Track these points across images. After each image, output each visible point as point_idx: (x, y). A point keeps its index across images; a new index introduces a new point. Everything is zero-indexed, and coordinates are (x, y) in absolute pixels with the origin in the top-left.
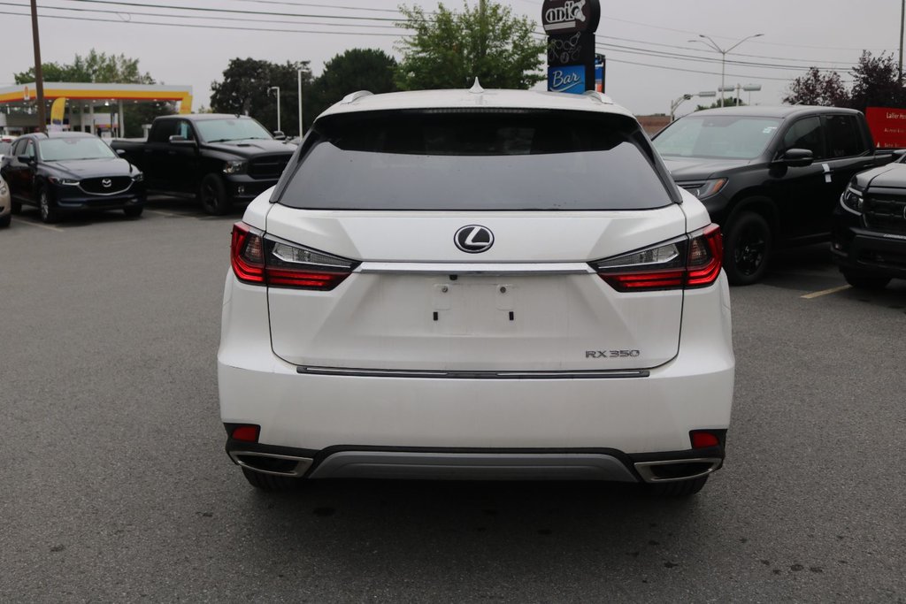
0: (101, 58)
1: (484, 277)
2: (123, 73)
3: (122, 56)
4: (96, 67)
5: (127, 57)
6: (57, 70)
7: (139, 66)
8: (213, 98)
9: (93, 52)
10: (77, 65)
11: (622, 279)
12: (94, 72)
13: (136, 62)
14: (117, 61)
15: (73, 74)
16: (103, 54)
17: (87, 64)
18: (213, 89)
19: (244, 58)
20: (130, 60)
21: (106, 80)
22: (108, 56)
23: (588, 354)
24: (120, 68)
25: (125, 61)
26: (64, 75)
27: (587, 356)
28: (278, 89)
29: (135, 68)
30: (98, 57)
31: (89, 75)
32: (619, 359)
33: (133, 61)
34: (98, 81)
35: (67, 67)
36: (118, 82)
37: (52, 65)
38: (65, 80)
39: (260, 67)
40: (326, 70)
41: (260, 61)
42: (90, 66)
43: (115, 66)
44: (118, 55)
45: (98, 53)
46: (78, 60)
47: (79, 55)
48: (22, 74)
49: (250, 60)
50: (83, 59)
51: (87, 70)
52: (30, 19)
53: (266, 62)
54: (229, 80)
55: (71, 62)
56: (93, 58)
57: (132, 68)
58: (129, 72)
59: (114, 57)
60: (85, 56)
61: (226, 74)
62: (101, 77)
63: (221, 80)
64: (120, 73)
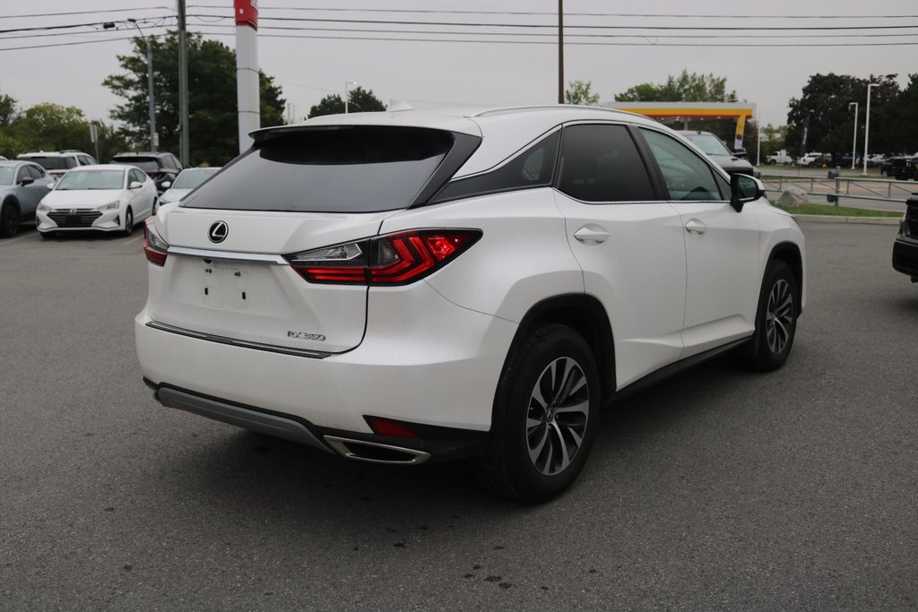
0: (692, 77)
1: (225, 263)
2: (711, 92)
3: (711, 75)
4: (687, 87)
5: (715, 77)
6: (651, 90)
7: (726, 84)
8: (790, 115)
9: (685, 72)
10: (669, 85)
11: (310, 271)
12: (685, 91)
13: (724, 80)
14: (705, 80)
15: (666, 94)
16: (695, 74)
17: (678, 84)
18: (791, 106)
19: (825, 74)
20: (718, 79)
21: (694, 99)
22: (699, 75)
23: (289, 334)
24: (708, 88)
25: (713, 80)
26: (658, 95)
27: (289, 335)
28: (857, 104)
29: (723, 87)
30: (689, 77)
31: (680, 94)
32: (310, 341)
33: (721, 80)
34: (687, 100)
35: (661, 87)
36: (705, 100)
37: (648, 86)
38: (659, 100)
39: (841, 83)
40: (911, 83)
41: (842, 76)
42: (682, 85)
43: (704, 85)
44: (707, 74)
45: (690, 74)
46: (670, 81)
47: (671, 76)
48: (621, 94)
49: (831, 76)
50: (675, 80)
51: (678, 89)
52: (557, 46)
53: (849, 77)
54: (807, 97)
55: (664, 83)
56: (685, 78)
57: (719, 87)
58: (717, 91)
59: (703, 77)
60: (677, 76)
61: (806, 91)
62: (690, 96)
63: (799, 96)
64: (708, 91)
